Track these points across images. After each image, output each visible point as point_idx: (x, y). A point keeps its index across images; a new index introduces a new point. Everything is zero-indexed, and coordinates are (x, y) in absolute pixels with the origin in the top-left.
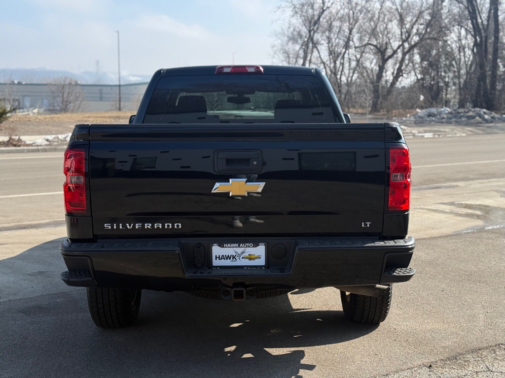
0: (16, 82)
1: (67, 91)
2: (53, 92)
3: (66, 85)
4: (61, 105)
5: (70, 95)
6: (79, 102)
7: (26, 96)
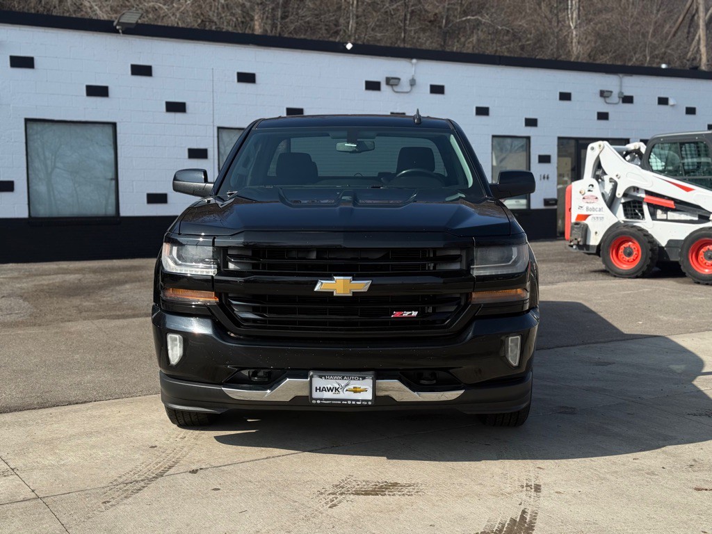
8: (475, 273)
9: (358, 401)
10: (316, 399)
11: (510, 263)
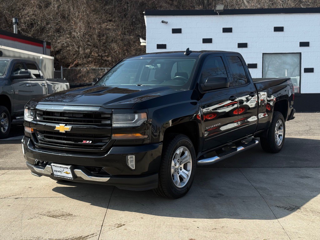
8: (114, 125)
9: (69, 177)
10: (55, 175)
11: (133, 122)
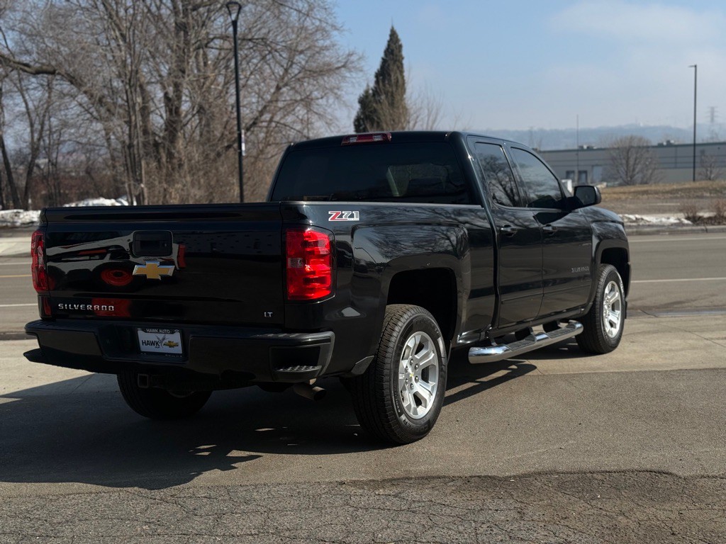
0: (585, 147)
1: (634, 156)
2: (613, 159)
3: (634, 147)
4: (624, 176)
5: (637, 162)
6: (650, 171)
7: (597, 165)
